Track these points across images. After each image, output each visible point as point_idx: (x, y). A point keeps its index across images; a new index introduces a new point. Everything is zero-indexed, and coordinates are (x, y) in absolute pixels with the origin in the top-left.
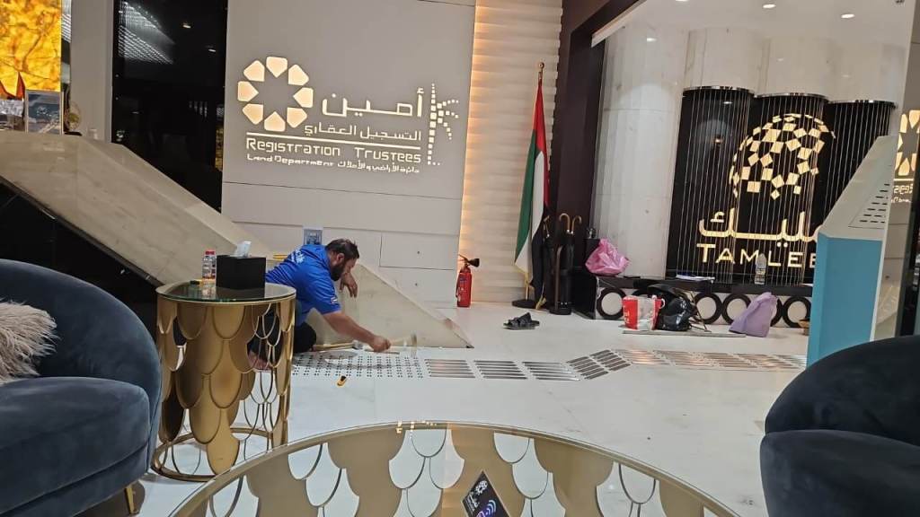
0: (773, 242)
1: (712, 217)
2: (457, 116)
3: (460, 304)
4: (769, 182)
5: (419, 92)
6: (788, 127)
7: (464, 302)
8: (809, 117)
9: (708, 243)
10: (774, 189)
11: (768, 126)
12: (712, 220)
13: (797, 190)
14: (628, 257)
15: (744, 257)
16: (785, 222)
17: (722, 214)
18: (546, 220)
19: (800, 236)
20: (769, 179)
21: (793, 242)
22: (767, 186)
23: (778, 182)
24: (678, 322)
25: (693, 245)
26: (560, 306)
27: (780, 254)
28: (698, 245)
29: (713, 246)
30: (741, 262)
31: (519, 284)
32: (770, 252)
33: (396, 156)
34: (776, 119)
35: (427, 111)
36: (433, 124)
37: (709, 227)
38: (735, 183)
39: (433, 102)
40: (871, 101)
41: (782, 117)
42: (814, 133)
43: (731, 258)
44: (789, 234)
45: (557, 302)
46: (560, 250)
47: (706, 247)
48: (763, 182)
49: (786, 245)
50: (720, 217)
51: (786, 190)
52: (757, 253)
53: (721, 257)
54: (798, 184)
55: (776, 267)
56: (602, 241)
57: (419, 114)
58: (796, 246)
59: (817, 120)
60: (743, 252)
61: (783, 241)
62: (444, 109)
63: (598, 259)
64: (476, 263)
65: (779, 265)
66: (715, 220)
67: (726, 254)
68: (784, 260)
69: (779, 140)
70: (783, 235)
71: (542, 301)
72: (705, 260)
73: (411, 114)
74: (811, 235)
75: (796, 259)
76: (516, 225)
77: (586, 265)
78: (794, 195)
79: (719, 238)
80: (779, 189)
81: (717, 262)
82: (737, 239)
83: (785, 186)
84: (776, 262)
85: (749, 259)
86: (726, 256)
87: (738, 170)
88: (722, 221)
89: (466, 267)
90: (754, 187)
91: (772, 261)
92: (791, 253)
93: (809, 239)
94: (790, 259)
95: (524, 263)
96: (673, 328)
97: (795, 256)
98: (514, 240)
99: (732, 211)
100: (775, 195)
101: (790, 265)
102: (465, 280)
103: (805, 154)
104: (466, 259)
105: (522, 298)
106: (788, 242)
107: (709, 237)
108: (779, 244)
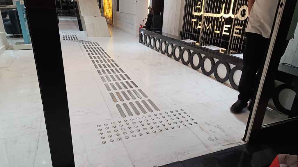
0: (218, 18)
1: (197, 5)
12: (197, 7)
15: (206, 27)
16: (224, 6)
17: (200, 3)
19: (230, 15)
21: (227, 19)
25: (191, 20)
29: (196, 20)
30: (205, 29)
32: (216, 24)
44: (225, 14)
47: (194, 21)
49: (223, 20)
50: (199, 5)
52: (210, 24)
55: (218, 34)
58: (229, 21)
60: (206, 24)
61: (222, 18)
65: (219, 32)
68: (220, 28)
72: (193, 27)
75: (227, 29)
79: (198, 16)
81: (197, 28)
82: (204, 17)
84: (219, 30)
85: (208, 28)
86: (200, 26)
88: (199, 7)
91: (216, 30)
92: (225, 26)
93: (236, 16)
94: (225, 29)
99: (203, 1)
101: (224, 33)
107: (196, 16)
108: (220, 20)
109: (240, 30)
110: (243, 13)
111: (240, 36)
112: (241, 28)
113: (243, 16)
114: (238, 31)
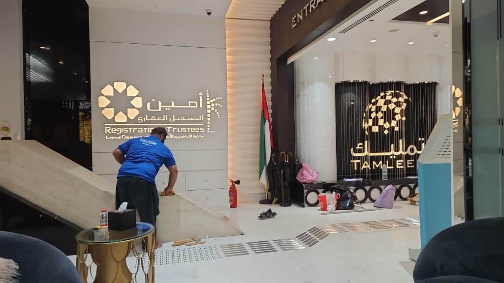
0: (389, 156)
1: (357, 146)
2: (221, 106)
3: (232, 207)
4: (383, 126)
5: (200, 95)
6: (389, 98)
7: (234, 205)
8: (398, 92)
9: (357, 159)
10: (385, 129)
11: (379, 98)
12: (357, 148)
13: (397, 129)
14: (318, 172)
15: (375, 165)
16: (392, 145)
17: (361, 144)
18: (273, 155)
19: (401, 152)
20: (382, 124)
21: (398, 155)
22: (382, 128)
23: (387, 125)
24: (348, 205)
25: (349, 162)
26: (285, 202)
27: (392, 162)
28: (352, 161)
29: (359, 161)
30: (374, 168)
31: (262, 191)
32: (387, 162)
33: (190, 130)
34: (382, 94)
35: (205, 104)
36: (209, 111)
37: (356, 151)
38: (366, 128)
39: (208, 99)
40: (426, 82)
41: (385, 93)
42: (401, 100)
43: (368, 166)
44: (396, 151)
45: (283, 200)
46: (282, 171)
47: (356, 162)
48: (380, 126)
49: (394, 157)
50: (360, 146)
51: (391, 129)
52: (381, 162)
53: (364, 166)
54: (397, 125)
55: (391, 169)
56: (304, 165)
57: (201, 106)
58: (400, 157)
59: (401, 93)
60: (374, 163)
61: (393, 155)
62: (214, 102)
63: (303, 175)
64: (238, 182)
65: (392, 167)
66: (358, 148)
67: (366, 165)
68: (395, 165)
69: (385, 104)
70: (393, 152)
71: (275, 200)
72: (356, 169)
73: (196, 107)
74: (406, 150)
75: (400, 164)
76: (258, 159)
77: (297, 178)
78: (395, 131)
79: (361, 157)
80: (388, 129)
81: (362, 169)
82: (371, 156)
83: (391, 127)
84: (391, 166)
85: (377, 166)
86: (366, 166)
87: (367, 121)
88: (362, 148)
89: (233, 185)
90: (375, 129)
91: (389, 166)
92: (398, 161)
93: (406, 153)
94: (398, 164)
95: (264, 180)
96: (346, 208)
97: (400, 162)
98: (258, 168)
99: (366, 142)
100: (386, 132)
101: (398, 167)
102: (233, 192)
103: (398, 110)
104: (232, 181)
105: (264, 199)
106: (396, 156)
107: (357, 157)
108: (391, 157)
109: (413, 162)
110: (412, 150)
111: (413, 167)
112: (413, 161)
113: (413, 152)
114: (411, 163)
